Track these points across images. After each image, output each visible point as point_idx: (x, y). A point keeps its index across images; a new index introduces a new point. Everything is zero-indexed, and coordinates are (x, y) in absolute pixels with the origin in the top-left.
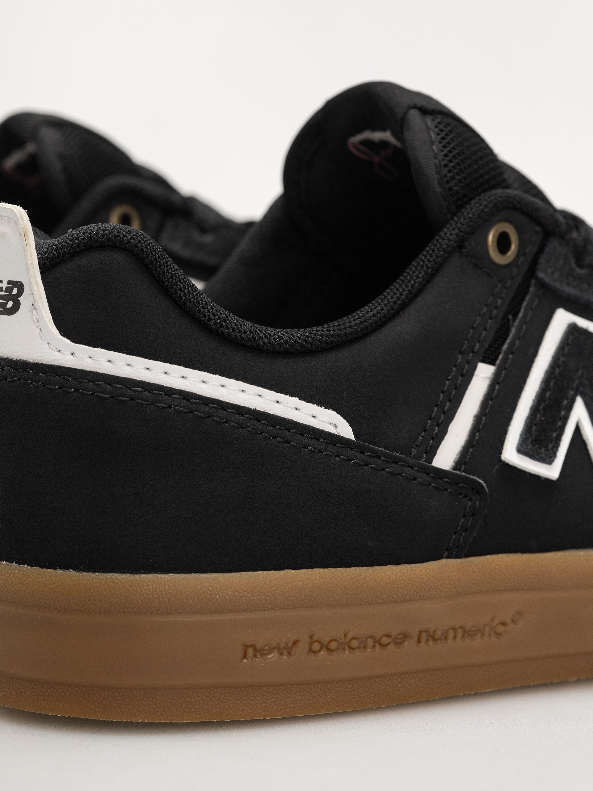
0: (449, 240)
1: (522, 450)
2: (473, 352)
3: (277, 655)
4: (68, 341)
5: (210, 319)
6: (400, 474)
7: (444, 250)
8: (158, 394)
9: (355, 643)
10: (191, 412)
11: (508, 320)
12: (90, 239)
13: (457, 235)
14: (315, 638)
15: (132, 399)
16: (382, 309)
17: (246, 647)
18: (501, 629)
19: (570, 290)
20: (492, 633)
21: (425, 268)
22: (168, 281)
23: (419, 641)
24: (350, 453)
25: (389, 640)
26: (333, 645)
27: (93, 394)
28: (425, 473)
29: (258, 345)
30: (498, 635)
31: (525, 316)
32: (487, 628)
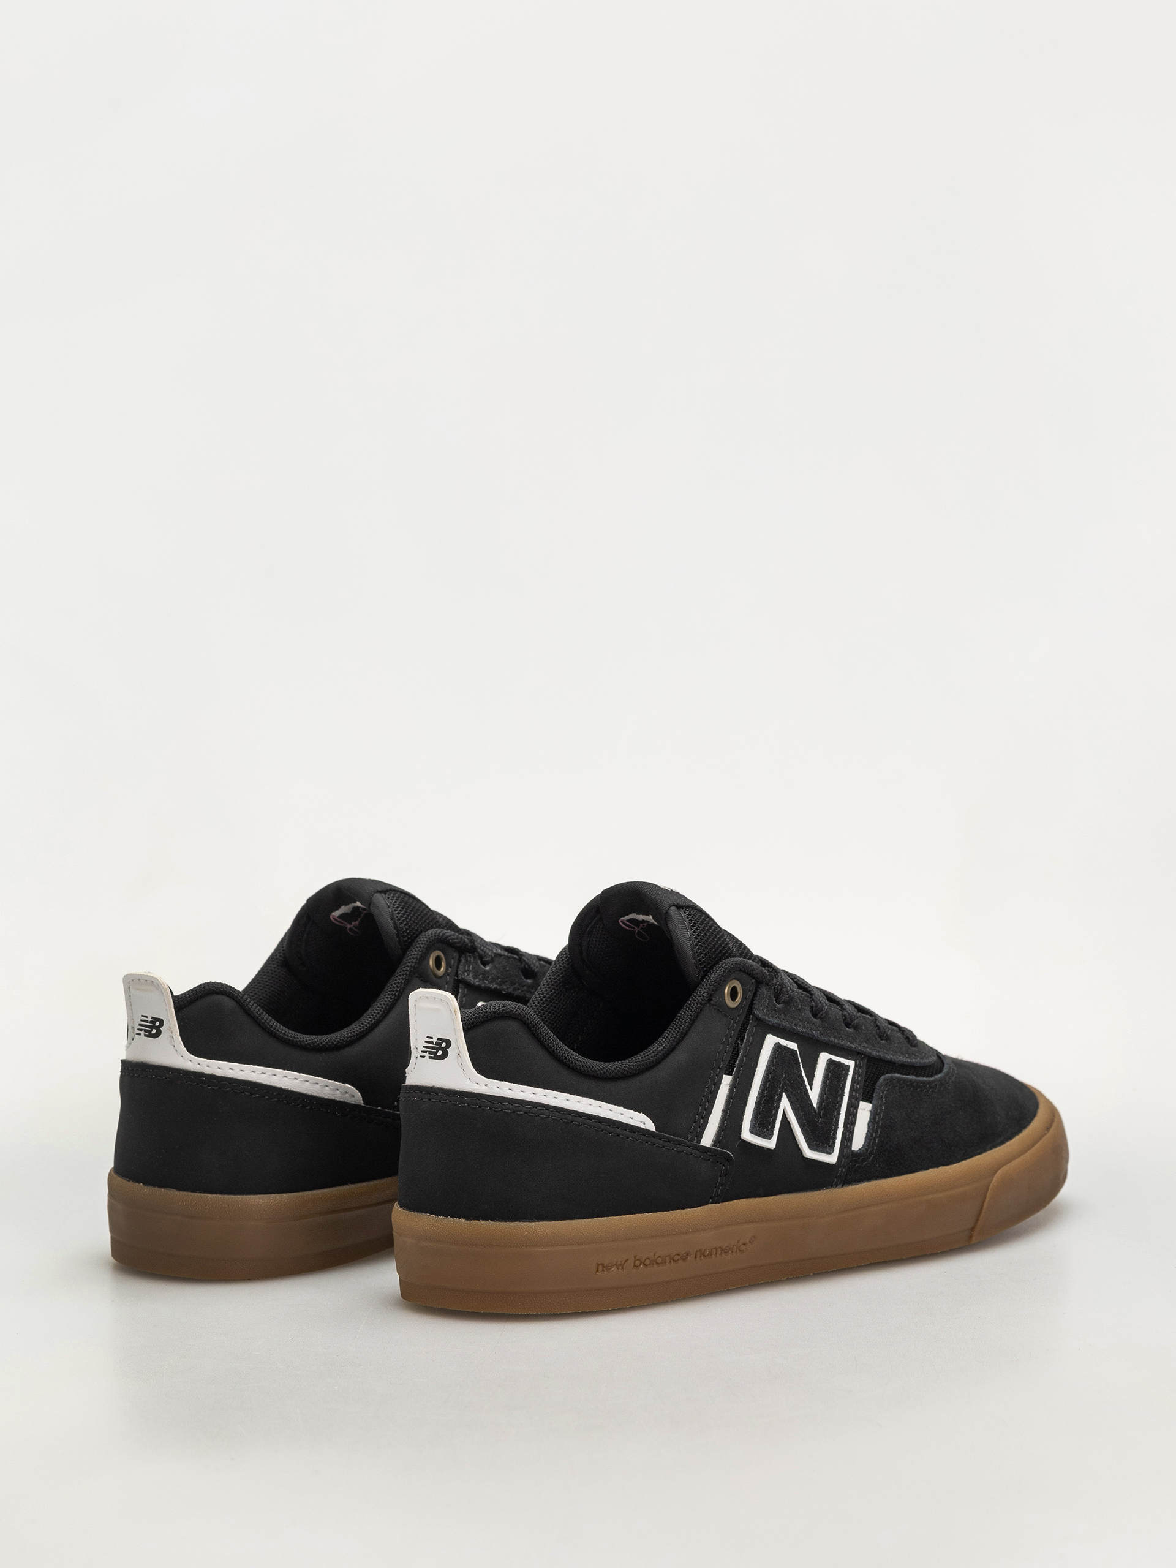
0: (703, 996)
1: (753, 1131)
2: (719, 1068)
3: (616, 1269)
4: (483, 1077)
5: (569, 1061)
6: (683, 1152)
7: (701, 1004)
8: (541, 1110)
9: (659, 1260)
10: (561, 1120)
11: (738, 1044)
12: (494, 1013)
13: (707, 993)
14: (637, 1258)
15: (526, 1113)
16: (666, 1045)
17: (598, 1265)
18: (743, 1247)
19: (774, 1021)
20: (738, 1251)
21: (689, 1016)
22: (543, 1037)
23: (696, 1257)
24: (654, 1140)
25: (679, 1257)
26: (647, 1262)
27: (502, 1110)
28: (697, 1150)
29: (597, 1075)
30: (741, 1251)
31: (748, 1040)
32: (735, 1247)
